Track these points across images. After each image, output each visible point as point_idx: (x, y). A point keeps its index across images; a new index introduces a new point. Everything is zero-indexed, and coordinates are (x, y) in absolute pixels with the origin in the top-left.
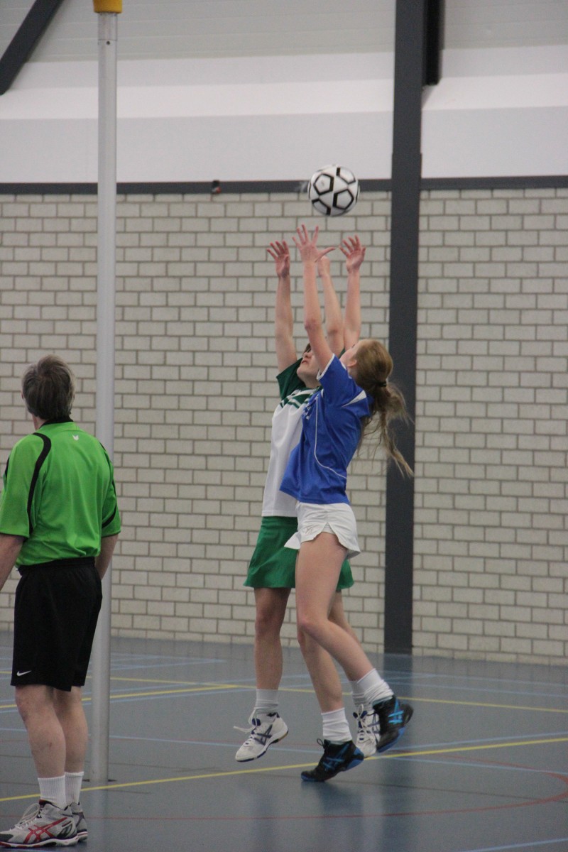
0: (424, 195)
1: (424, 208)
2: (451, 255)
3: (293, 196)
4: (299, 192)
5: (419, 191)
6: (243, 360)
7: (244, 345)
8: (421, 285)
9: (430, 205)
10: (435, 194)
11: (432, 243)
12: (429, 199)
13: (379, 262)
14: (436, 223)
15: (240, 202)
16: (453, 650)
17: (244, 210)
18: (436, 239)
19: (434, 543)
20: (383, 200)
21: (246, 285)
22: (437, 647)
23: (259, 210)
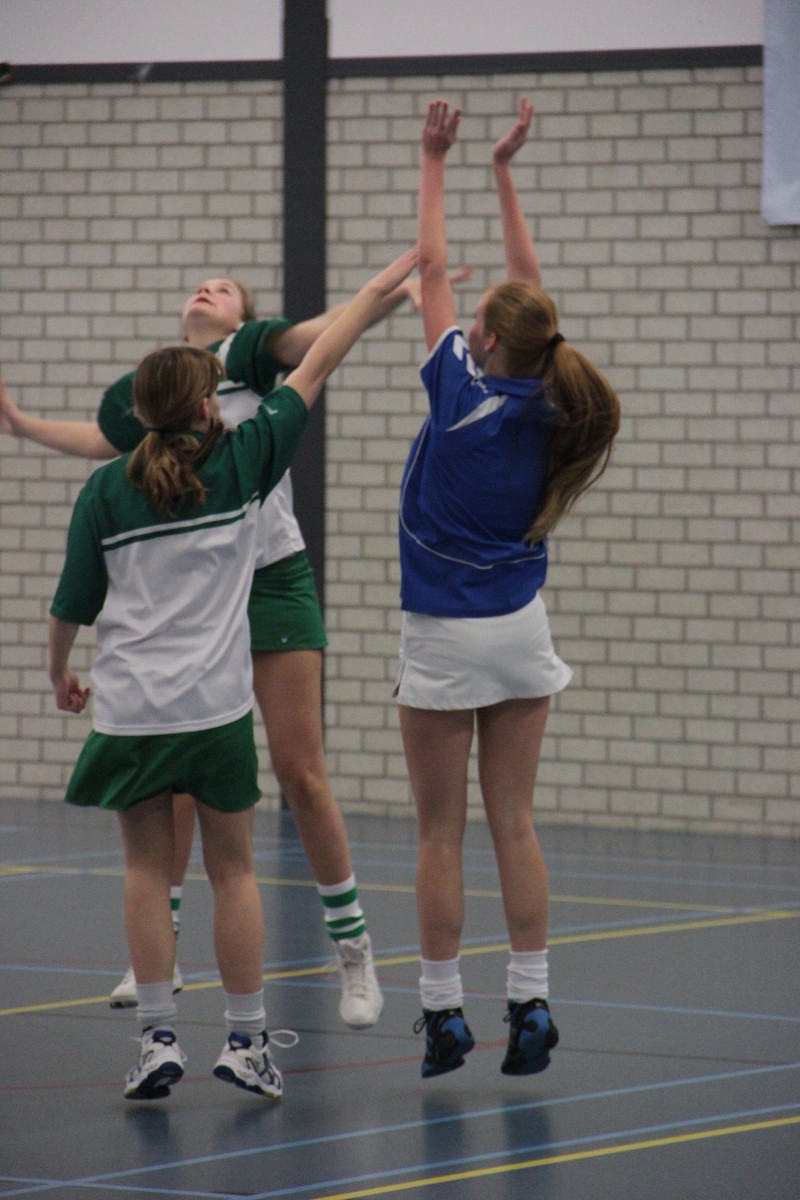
0: (334, 85)
1: (336, 106)
2: (378, 181)
3: (126, 89)
4: (136, 81)
5: (325, 79)
6: (55, 351)
7: (55, 327)
8: (332, 230)
9: (344, 102)
10: (353, 84)
11: (348, 163)
12: (342, 93)
13: (265, 193)
14: (354, 131)
15: (44, 98)
16: (388, 804)
17: (50, 111)
18: (353, 155)
19: (357, 637)
20: (271, 94)
21: (55, 230)
22: (363, 799)
23: (76, 110)
